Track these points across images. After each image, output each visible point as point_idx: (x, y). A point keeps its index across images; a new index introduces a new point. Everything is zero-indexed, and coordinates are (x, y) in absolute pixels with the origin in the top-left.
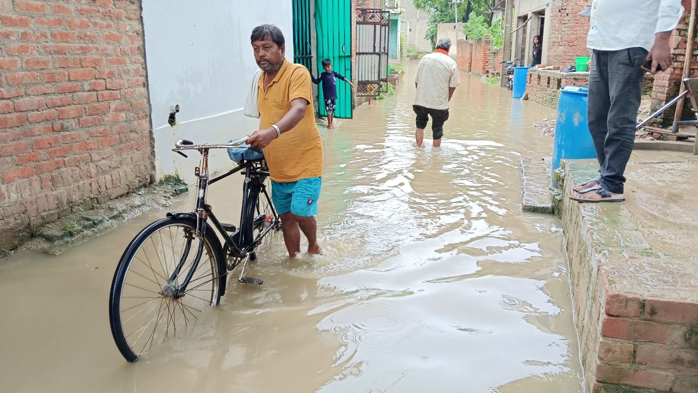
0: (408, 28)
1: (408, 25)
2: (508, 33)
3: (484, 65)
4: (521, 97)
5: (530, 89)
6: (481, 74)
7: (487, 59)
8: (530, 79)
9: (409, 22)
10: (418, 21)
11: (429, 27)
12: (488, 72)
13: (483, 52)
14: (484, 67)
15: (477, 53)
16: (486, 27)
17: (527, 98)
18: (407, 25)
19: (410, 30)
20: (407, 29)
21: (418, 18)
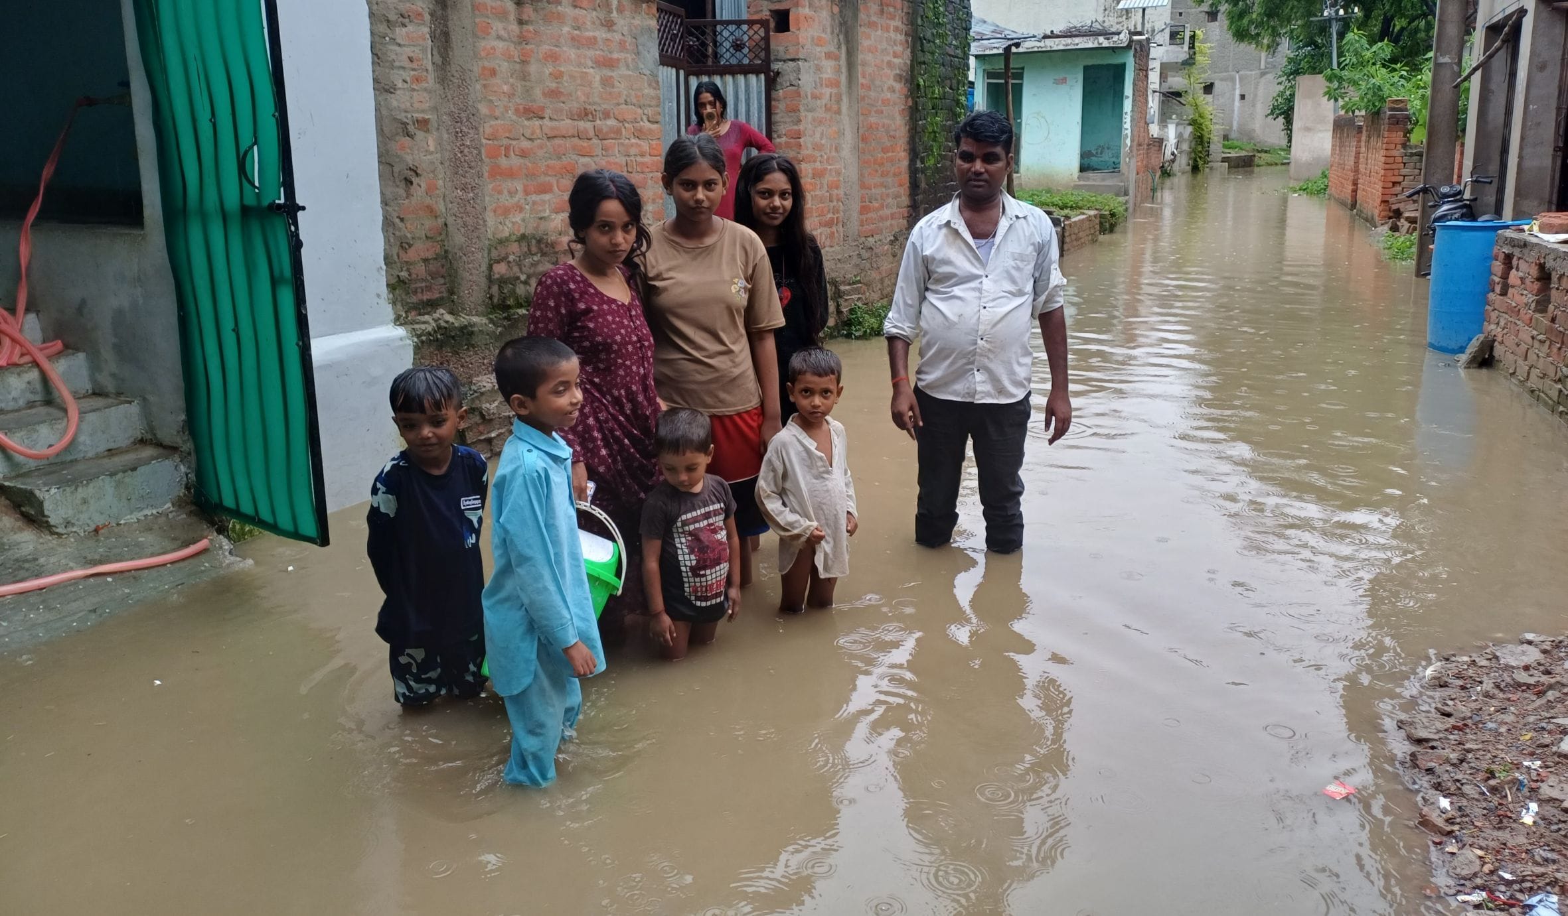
0: (1238, 93)
1: (1238, 86)
2: (1447, 88)
3: (1387, 191)
4: (1462, 350)
5: (1502, 323)
6: (1377, 218)
7: (1396, 172)
8: (1505, 276)
9: (1240, 78)
10: (1263, 74)
11: (1281, 88)
12: (1398, 214)
13: (1382, 152)
14: (1387, 198)
15: (1370, 155)
16: (1401, 77)
17: (1492, 357)
18: (1234, 84)
19: (1243, 97)
20: (1234, 95)
21: (1263, 66)
